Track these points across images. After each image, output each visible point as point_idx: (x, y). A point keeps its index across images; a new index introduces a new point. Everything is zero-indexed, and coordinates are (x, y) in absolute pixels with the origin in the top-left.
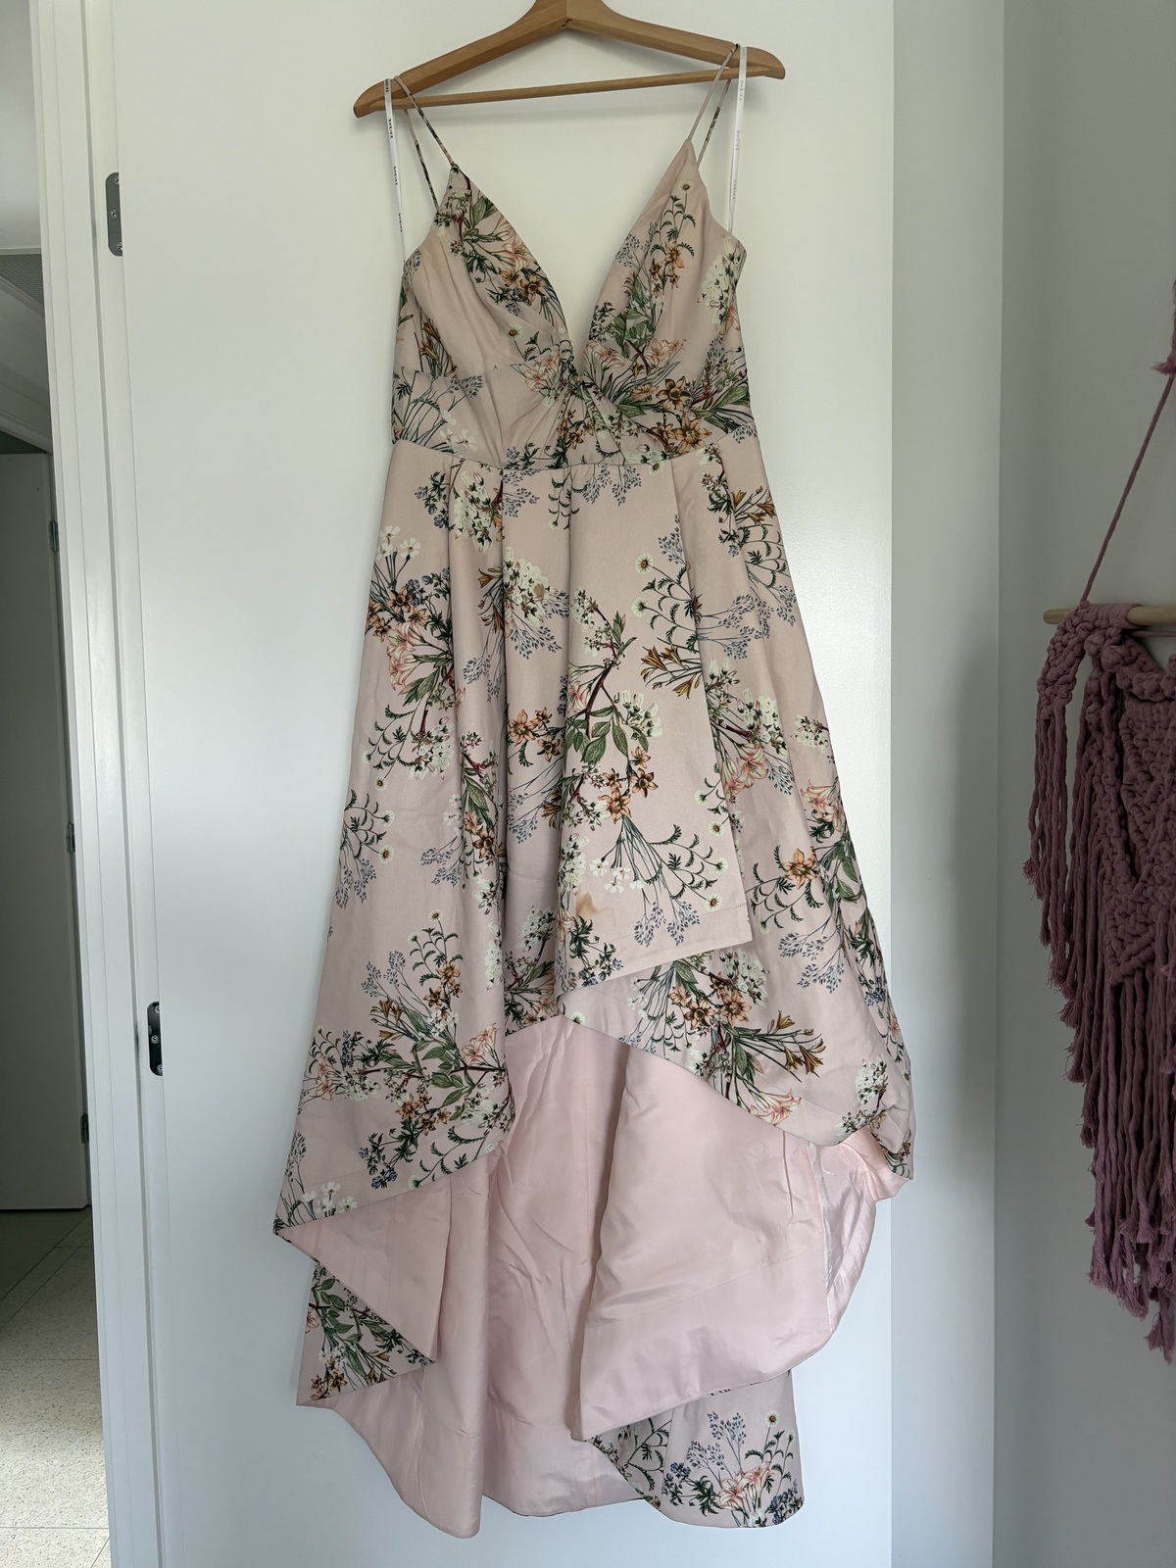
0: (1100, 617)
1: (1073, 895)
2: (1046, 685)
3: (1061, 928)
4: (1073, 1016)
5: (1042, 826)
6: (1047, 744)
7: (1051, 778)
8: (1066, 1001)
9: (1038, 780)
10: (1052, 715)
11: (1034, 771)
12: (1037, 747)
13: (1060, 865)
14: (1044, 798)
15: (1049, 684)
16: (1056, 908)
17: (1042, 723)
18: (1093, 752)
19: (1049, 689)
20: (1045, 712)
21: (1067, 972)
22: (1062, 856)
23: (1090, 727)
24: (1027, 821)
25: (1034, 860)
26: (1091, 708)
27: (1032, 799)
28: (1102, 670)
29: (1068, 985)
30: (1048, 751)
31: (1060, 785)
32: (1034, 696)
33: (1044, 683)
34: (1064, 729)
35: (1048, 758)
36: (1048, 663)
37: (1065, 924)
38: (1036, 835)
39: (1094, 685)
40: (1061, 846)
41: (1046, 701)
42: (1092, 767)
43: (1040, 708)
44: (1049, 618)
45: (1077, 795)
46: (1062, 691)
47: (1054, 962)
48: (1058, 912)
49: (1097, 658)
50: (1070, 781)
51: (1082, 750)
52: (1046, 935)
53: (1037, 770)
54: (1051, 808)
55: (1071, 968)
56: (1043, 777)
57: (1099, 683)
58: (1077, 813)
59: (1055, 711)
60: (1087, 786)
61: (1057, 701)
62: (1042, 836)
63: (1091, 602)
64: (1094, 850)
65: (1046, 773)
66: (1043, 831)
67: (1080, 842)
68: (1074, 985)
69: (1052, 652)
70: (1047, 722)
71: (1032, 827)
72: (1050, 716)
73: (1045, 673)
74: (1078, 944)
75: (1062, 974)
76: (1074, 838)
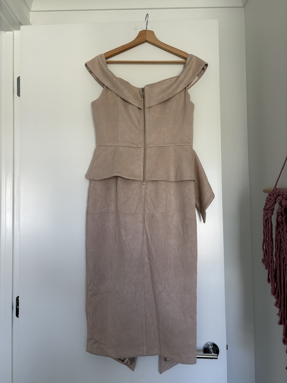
0: (280, 192)
1: (276, 269)
3: (273, 279)
4: (278, 305)
5: (266, 249)
6: (267, 226)
7: (269, 236)
8: (276, 300)
9: (264, 236)
10: (268, 218)
11: (263, 234)
12: (264, 227)
13: (272, 261)
14: (266, 241)
15: (266, 209)
16: (272, 273)
18: (280, 229)
19: (266, 211)
21: (276, 292)
22: (273, 258)
23: (279, 222)
24: (261, 247)
25: (264, 259)
26: (280, 217)
27: (262, 241)
28: (282, 207)
29: (276, 296)
30: (267, 228)
31: (271, 238)
34: (271, 222)
35: (267, 230)
36: (266, 204)
37: (274, 278)
38: (264, 251)
39: (280, 211)
40: (272, 255)
41: (265, 214)
42: (280, 233)
43: (264, 217)
44: (265, 191)
45: (276, 241)
46: (270, 212)
47: (272, 289)
48: (272, 274)
49: (280, 204)
50: (274, 237)
51: (277, 229)
52: (269, 281)
53: (264, 233)
54: (269, 244)
55: (277, 291)
56: (266, 235)
57: (282, 210)
58: (276, 246)
59: (269, 217)
60: (279, 239)
61: (269, 215)
62: (266, 252)
63: (277, 188)
64: (282, 257)
65: (267, 234)
66: (266, 250)
67: (278, 254)
68: (278, 296)
69: (267, 201)
70: (266, 220)
71: (263, 249)
72: (267, 218)
73: (265, 207)
74: (279, 284)
75: (275, 292)
76: (276, 253)
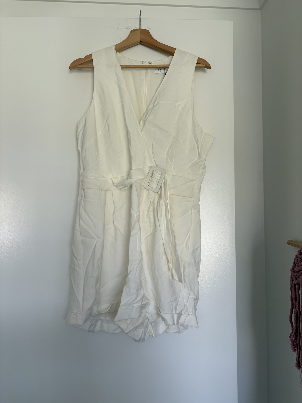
2: (294, 272)
12: (291, 293)
17: (293, 285)
19: (295, 274)
20: (295, 282)
32: (289, 274)
33: (293, 271)
36: (294, 263)
41: (294, 278)
43: (292, 280)
44: (290, 243)
52: (299, 365)
69: (296, 260)
70: (295, 285)
73: (294, 267)
